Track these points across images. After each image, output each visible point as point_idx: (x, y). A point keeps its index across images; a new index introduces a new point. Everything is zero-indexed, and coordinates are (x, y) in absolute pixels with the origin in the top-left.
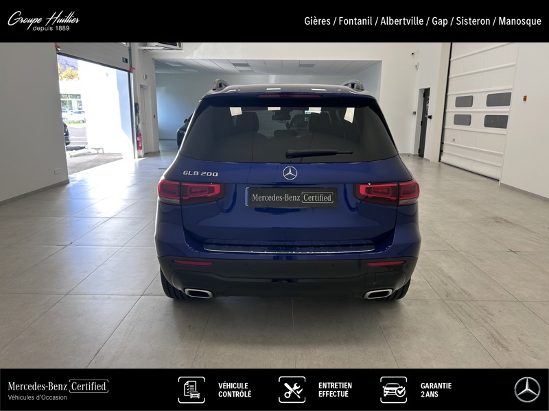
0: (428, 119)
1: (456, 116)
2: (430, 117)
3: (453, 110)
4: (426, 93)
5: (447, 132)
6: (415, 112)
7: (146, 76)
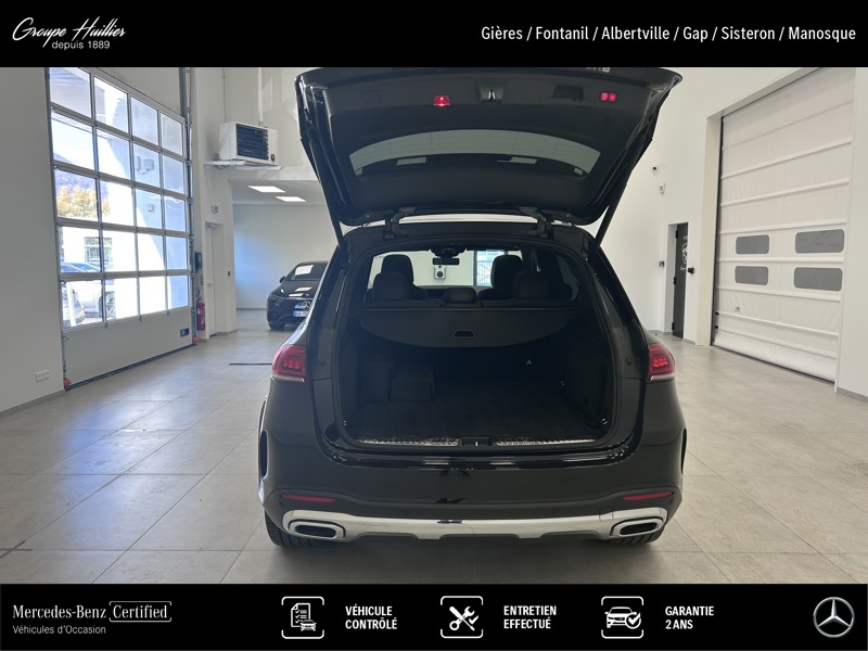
0: (688, 274)
1: (738, 269)
2: (691, 271)
3: (732, 259)
4: (681, 231)
5: (723, 296)
6: (663, 263)
7: (216, 208)
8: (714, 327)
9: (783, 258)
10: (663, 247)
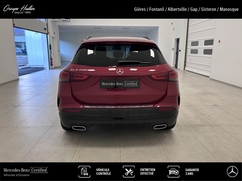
0: (179, 51)
1: (192, 50)
3: (190, 47)
4: (178, 40)
5: (188, 57)
6: (173, 49)
7: (55, 33)
8: (185, 65)
9: (201, 47)
10: (173, 44)
